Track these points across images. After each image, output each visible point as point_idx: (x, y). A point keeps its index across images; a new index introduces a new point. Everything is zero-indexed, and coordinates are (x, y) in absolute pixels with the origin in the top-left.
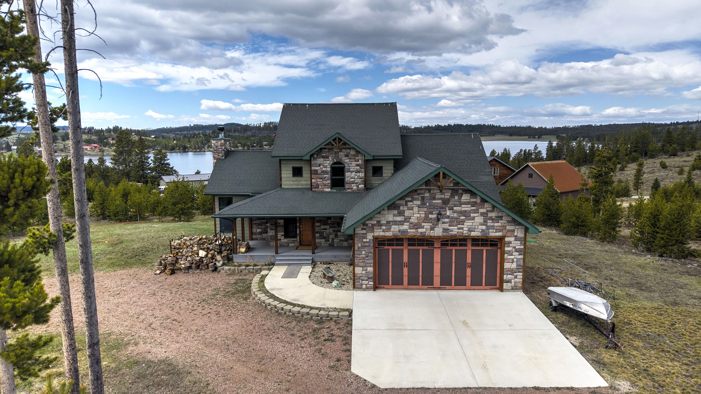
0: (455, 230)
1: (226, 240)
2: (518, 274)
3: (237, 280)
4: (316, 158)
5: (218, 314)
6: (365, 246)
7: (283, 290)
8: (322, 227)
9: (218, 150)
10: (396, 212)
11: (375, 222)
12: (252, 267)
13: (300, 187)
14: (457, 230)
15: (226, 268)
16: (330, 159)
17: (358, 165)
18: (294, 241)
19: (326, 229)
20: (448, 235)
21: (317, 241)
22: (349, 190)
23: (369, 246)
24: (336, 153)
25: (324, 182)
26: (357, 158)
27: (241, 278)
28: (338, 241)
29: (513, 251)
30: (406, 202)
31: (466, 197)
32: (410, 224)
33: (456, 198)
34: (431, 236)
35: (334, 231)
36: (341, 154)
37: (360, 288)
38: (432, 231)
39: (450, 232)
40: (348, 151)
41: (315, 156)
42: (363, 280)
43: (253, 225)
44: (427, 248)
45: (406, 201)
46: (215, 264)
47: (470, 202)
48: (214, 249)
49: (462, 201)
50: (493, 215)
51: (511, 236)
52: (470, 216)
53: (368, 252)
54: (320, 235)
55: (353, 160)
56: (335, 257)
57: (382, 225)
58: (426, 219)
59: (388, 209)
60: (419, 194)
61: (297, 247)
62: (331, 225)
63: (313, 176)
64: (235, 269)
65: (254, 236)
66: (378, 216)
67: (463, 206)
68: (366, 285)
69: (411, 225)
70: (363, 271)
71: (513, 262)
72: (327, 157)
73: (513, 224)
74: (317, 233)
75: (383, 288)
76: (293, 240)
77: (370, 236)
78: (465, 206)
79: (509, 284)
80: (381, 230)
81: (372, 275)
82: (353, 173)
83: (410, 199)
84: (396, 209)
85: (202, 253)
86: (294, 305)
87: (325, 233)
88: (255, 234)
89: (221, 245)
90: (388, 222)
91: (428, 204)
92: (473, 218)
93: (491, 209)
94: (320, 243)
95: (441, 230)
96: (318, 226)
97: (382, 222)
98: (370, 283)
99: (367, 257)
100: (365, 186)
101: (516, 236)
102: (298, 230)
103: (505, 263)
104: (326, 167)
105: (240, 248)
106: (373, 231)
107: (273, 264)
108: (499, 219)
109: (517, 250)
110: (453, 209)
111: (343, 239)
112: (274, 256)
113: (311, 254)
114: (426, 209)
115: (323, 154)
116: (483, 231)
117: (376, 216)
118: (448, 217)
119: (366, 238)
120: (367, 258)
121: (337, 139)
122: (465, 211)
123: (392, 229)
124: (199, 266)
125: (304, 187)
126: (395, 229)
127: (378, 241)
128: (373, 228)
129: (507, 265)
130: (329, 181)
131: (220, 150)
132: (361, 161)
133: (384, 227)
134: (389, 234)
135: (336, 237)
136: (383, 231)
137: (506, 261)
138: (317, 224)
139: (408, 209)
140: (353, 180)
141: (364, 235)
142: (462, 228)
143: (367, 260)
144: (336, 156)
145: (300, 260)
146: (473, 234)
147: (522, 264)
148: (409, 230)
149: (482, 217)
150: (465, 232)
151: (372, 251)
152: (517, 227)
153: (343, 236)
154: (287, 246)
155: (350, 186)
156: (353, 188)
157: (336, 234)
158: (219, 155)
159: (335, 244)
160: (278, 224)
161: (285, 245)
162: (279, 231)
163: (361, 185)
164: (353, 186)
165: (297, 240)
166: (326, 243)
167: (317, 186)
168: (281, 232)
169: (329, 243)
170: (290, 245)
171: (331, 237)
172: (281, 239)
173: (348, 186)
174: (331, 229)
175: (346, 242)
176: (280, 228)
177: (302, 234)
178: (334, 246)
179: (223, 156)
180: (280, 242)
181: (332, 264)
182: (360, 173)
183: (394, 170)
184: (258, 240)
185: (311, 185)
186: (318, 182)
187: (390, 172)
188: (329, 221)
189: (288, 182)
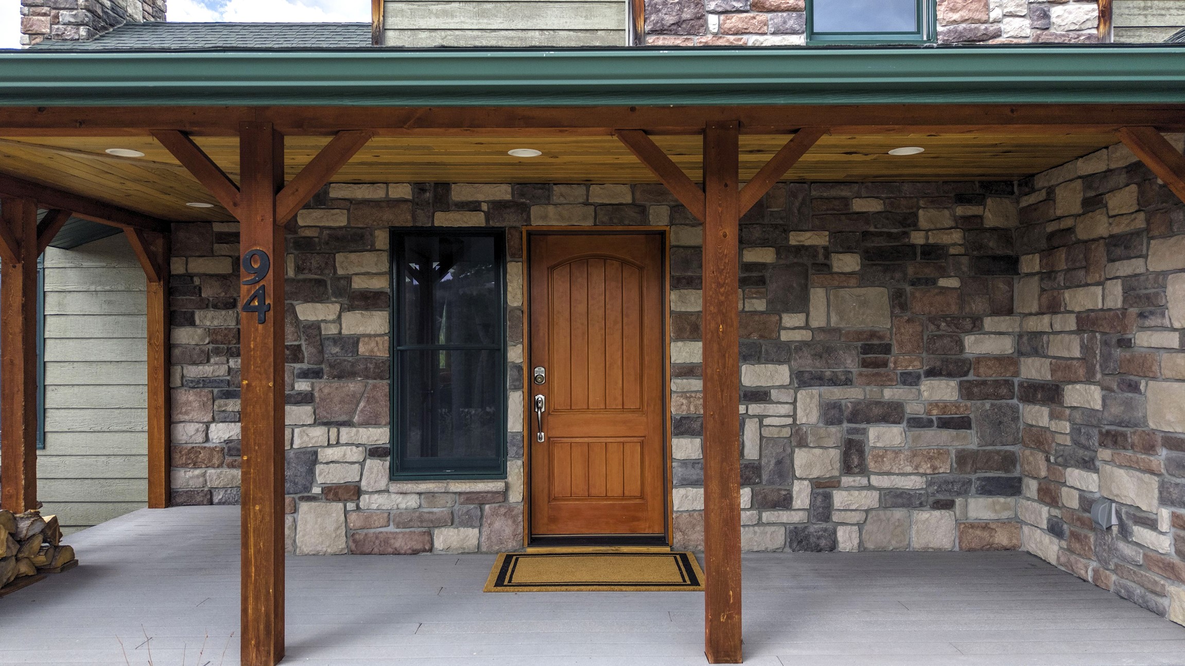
18: (479, 499)
19: (760, 395)
28: (870, 499)
35: (833, 414)
43: (186, 398)
61: (509, 560)
62: (807, 363)
74: (684, 427)
76: (469, 497)
87: (752, 432)
88: (195, 458)
100: (1104, 16)
102: (515, 402)
111: (912, 482)
135: (847, 469)
153: (917, 460)
154: (410, 551)
155: (977, 16)
156: (998, 34)
157: (855, 437)
158: (57, 17)
159: (842, 534)
160: (336, 350)
161: (398, 543)
162: (344, 418)
163: (1067, 7)
164: (1005, 16)
165: (505, 493)
166: (760, 523)
167: (686, 15)
168: (366, 424)
169: (784, 516)
170: (439, 544)
171: (810, 465)
172: (363, 483)
173: (956, 16)
174: (802, 394)
175: (937, 513)
176: (353, 386)
177: (548, 439)
178: (833, 546)
179: (78, 25)
180: (353, 517)
184: (211, 502)
185: (639, 8)
188: (793, 327)
189: (446, 14)
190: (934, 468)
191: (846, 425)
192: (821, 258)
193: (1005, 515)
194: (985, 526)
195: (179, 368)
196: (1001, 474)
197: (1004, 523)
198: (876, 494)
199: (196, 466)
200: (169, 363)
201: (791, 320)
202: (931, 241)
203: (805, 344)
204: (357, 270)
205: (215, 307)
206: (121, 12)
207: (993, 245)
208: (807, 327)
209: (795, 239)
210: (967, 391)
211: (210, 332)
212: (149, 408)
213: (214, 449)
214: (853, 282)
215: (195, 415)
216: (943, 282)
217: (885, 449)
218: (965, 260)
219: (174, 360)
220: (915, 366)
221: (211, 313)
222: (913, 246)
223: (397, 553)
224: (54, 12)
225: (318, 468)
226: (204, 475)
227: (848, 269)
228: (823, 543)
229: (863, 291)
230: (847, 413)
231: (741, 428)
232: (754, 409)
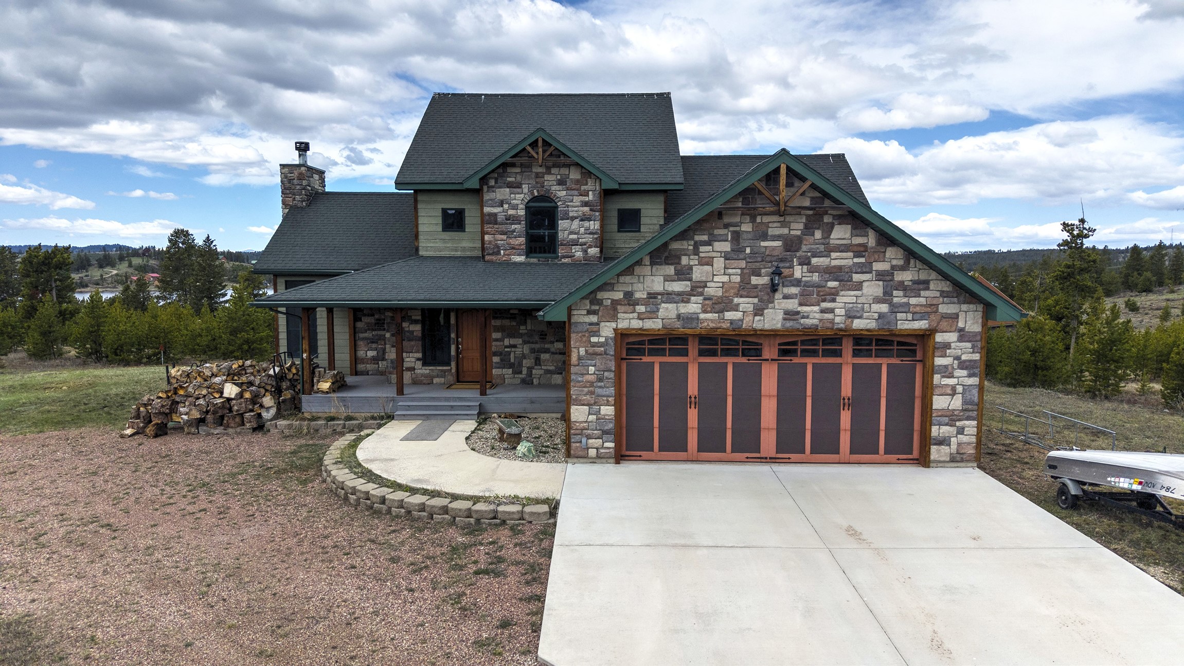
0: (813, 316)
1: (294, 371)
2: (967, 423)
3: (301, 446)
4: (493, 187)
5: (223, 512)
6: (596, 354)
7: (395, 463)
8: (507, 342)
9: (293, 187)
10: (670, 270)
11: (619, 295)
12: (341, 422)
13: (459, 254)
14: (818, 316)
15: (282, 423)
16: (526, 190)
17: (586, 204)
18: (445, 371)
19: (515, 346)
20: (798, 326)
21: (495, 372)
22: (566, 260)
23: (606, 353)
24: (537, 175)
25: (512, 241)
26: (583, 188)
27: (311, 442)
29: (955, 366)
30: (697, 245)
31: (841, 233)
32: (705, 299)
33: (818, 234)
34: (755, 330)
35: (533, 351)
36: (550, 180)
37: (583, 457)
38: (757, 318)
39: (802, 321)
40: (564, 171)
41: (492, 182)
42: (589, 437)
43: (360, 343)
44: (744, 360)
45: (696, 243)
46: (259, 415)
47: (851, 245)
48: (263, 385)
49: (832, 242)
50: (906, 276)
51: (948, 328)
52: (851, 280)
53: (602, 367)
54: (501, 360)
55: (576, 193)
56: (532, 402)
57: (637, 303)
58: (745, 289)
59: (653, 264)
60: (726, 226)
61: (451, 384)
62: (526, 339)
63: (487, 228)
64: (301, 425)
65: (361, 367)
66: (627, 279)
67: (834, 255)
68: (597, 449)
69: (707, 302)
70: (589, 414)
71: (954, 393)
72: (519, 186)
73: (955, 300)
74: (495, 354)
75: (639, 458)
76: (442, 371)
77: (607, 330)
78: (838, 254)
79: (945, 449)
80: (635, 315)
81: (611, 426)
82: (576, 223)
83: (705, 238)
84: (672, 264)
85: (230, 390)
86: (413, 491)
87: (512, 355)
88: (363, 361)
89: (280, 378)
90: (652, 296)
91: (748, 250)
92: (859, 286)
93: (901, 262)
94: (502, 377)
95: (780, 315)
96: (497, 340)
97: (638, 295)
98: (606, 445)
99: (600, 380)
100: (601, 251)
101: (961, 330)
102: (453, 348)
103: (935, 398)
104: (515, 207)
105: (319, 381)
106: (614, 318)
107: (390, 417)
108: (921, 286)
109: (963, 365)
110: (809, 263)
112: (393, 400)
113: (478, 396)
114: (743, 264)
115: (509, 179)
116: (881, 316)
117: (622, 279)
118: (797, 283)
119: (597, 333)
120: (599, 384)
121: (540, 143)
122: (840, 268)
123: (661, 313)
124: (222, 417)
125: (468, 254)
126: (668, 311)
127: (628, 344)
128: (615, 310)
129: (939, 402)
130: (522, 240)
131: (298, 187)
132: (594, 195)
133: (641, 309)
134: (653, 325)
136: (639, 318)
137: (937, 391)
138: (496, 335)
139: (701, 264)
140: (575, 237)
141: (594, 328)
142: (831, 311)
143: (600, 387)
144: (537, 183)
145: (452, 407)
146: (858, 324)
147: (976, 399)
148: (702, 316)
149: (881, 283)
150: (837, 320)
151: (612, 365)
152: (964, 307)
153: (553, 362)
154: (427, 383)
155: (569, 251)
156: (574, 256)
157: (538, 356)
158: (295, 198)
159: (534, 380)
161: (424, 381)
162: (411, 351)
163: (592, 249)
164: (576, 251)
165: (451, 370)
166: (514, 377)
167: (495, 251)
168: (416, 352)
169: (521, 376)
170: (434, 382)
171: (526, 363)
172: (416, 367)
173: (563, 251)
174: (525, 346)
176: (413, 343)
177: (462, 356)
178: (532, 383)
179: (302, 201)
180: (413, 375)
181: (525, 417)
182: (589, 221)
183: (665, 218)
184: (368, 375)
185: (483, 249)
186: (499, 242)
187: (657, 222)
188: (523, 329)
189: (434, 242)
190: (557, 364)
191: (536, 353)
195: (358, 334)
198: (543, 371)
199: (364, 364)
201: (522, 327)
205: (368, 316)
206: (313, 188)
211: (368, 324)
212: (350, 346)
213: (368, 358)
215: (363, 348)
217: (545, 360)
219: (356, 332)
221: (366, 318)
223: (424, 384)
224: (293, 196)
225: (404, 363)
226: (366, 366)
228: (529, 382)
230: (536, 350)
231: (510, 354)
232: (513, 349)
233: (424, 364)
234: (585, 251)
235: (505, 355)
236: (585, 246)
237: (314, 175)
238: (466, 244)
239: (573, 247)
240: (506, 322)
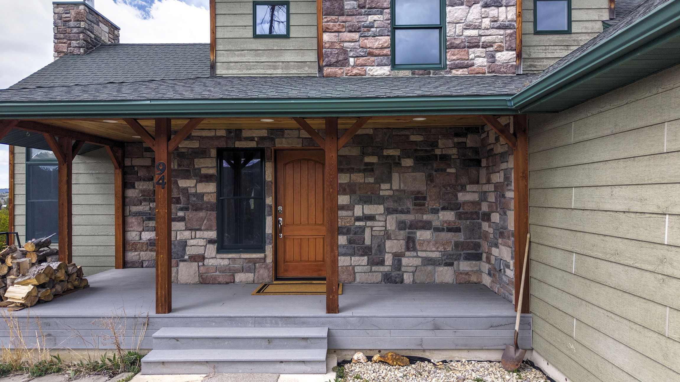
8: (358, 211)
9: (69, 30)
13: (279, 72)
18: (254, 261)
21: (343, 261)
22: (459, 72)
25: (370, 43)
28: (418, 262)
35: (402, 225)
43: (131, 220)
54: (350, 241)
56: (436, 328)
61: (265, 286)
62: (391, 204)
63: (327, 21)
65: (131, 255)
74: (342, 231)
76: (250, 260)
82: (476, 10)
87: (368, 233)
88: (135, 247)
94: (351, 271)
96: (344, 208)
100: (519, 56)
102: (269, 221)
111: (436, 255)
112: (148, 322)
113: (323, 313)
125: (294, 72)
130: (386, 40)
131: (75, 30)
135: (408, 249)
138: (343, 200)
140: (474, 33)
153: (437, 245)
154: (225, 283)
155: (464, 57)
156: (473, 65)
157: (411, 235)
158: (70, 44)
159: (405, 276)
160: (194, 199)
161: (220, 279)
162: (198, 227)
163: (503, 53)
164: (476, 57)
165: (265, 258)
166: (371, 271)
167: (340, 59)
168: (207, 230)
169: (381, 269)
170: (237, 279)
171: (392, 247)
172: (206, 254)
173: (454, 58)
174: (389, 217)
175: (446, 268)
176: (202, 214)
177: (284, 236)
178: (402, 281)
179: (80, 47)
180: (201, 268)
181: (423, 360)
182: (498, 7)
183: (611, 11)
184: (142, 267)
185: (320, 56)
186: (346, 44)
187: (597, 18)
188: (385, 189)
189: (242, 55)
190: (445, 249)
191: (407, 230)
192: (397, 161)
193: (475, 269)
194: (467, 274)
195: (128, 207)
196: (474, 251)
197: (475, 272)
198: (420, 260)
199: (136, 250)
200: (124, 205)
201: (384, 186)
202: (444, 153)
203: (390, 196)
204: (203, 166)
205: (144, 180)
206: (98, 39)
207: (470, 155)
208: (391, 189)
209: (386, 153)
210: (459, 216)
211: (142, 191)
212: (115, 225)
213: (143, 243)
214: (410, 170)
215: (135, 228)
216: (449, 170)
217: (424, 241)
218: (458, 161)
219: (126, 204)
220: (436, 206)
221: (142, 183)
222: (436, 155)
223: (220, 283)
224: (69, 42)
225: (187, 248)
226: (139, 254)
227: (408, 165)
228: (397, 280)
229: (414, 174)
230: (408, 225)
231: (363, 231)
232: (369, 223)
233: (219, 250)
234: (492, 57)
235: (355, 234)
236: (491, 49)
237: (101, 24)
238: (289, 57)
239: (470, 50)
240: (358, 178)
